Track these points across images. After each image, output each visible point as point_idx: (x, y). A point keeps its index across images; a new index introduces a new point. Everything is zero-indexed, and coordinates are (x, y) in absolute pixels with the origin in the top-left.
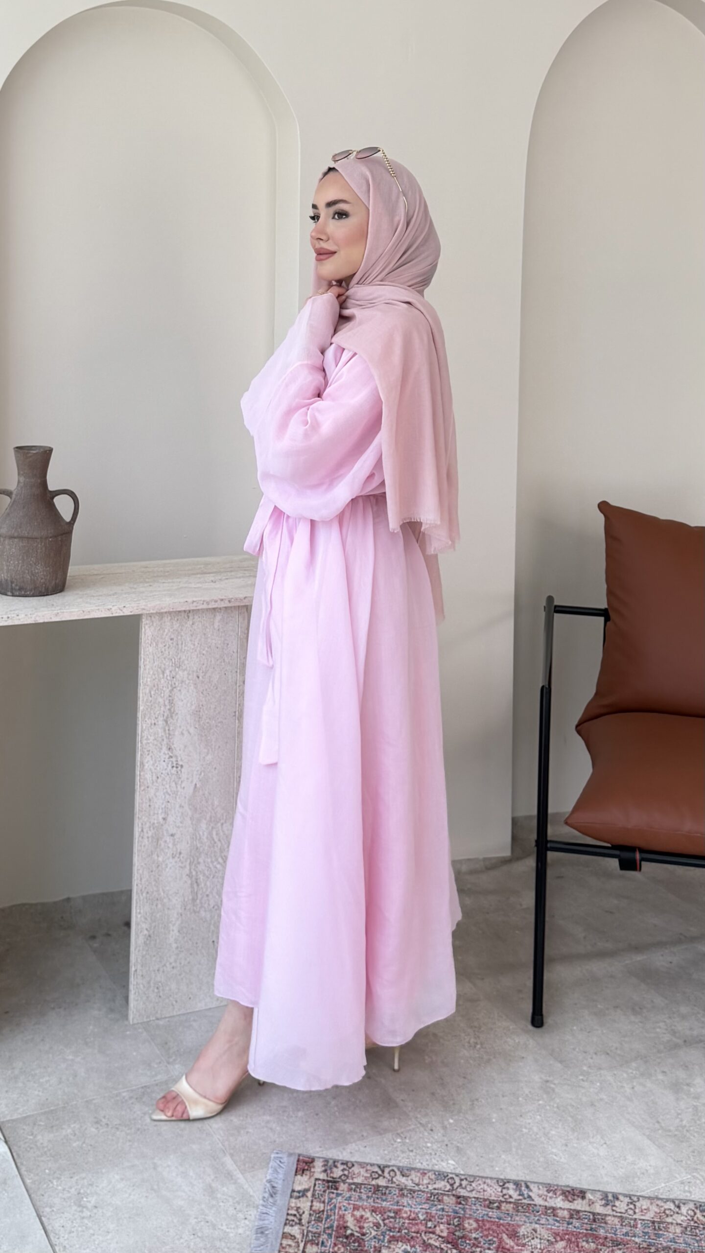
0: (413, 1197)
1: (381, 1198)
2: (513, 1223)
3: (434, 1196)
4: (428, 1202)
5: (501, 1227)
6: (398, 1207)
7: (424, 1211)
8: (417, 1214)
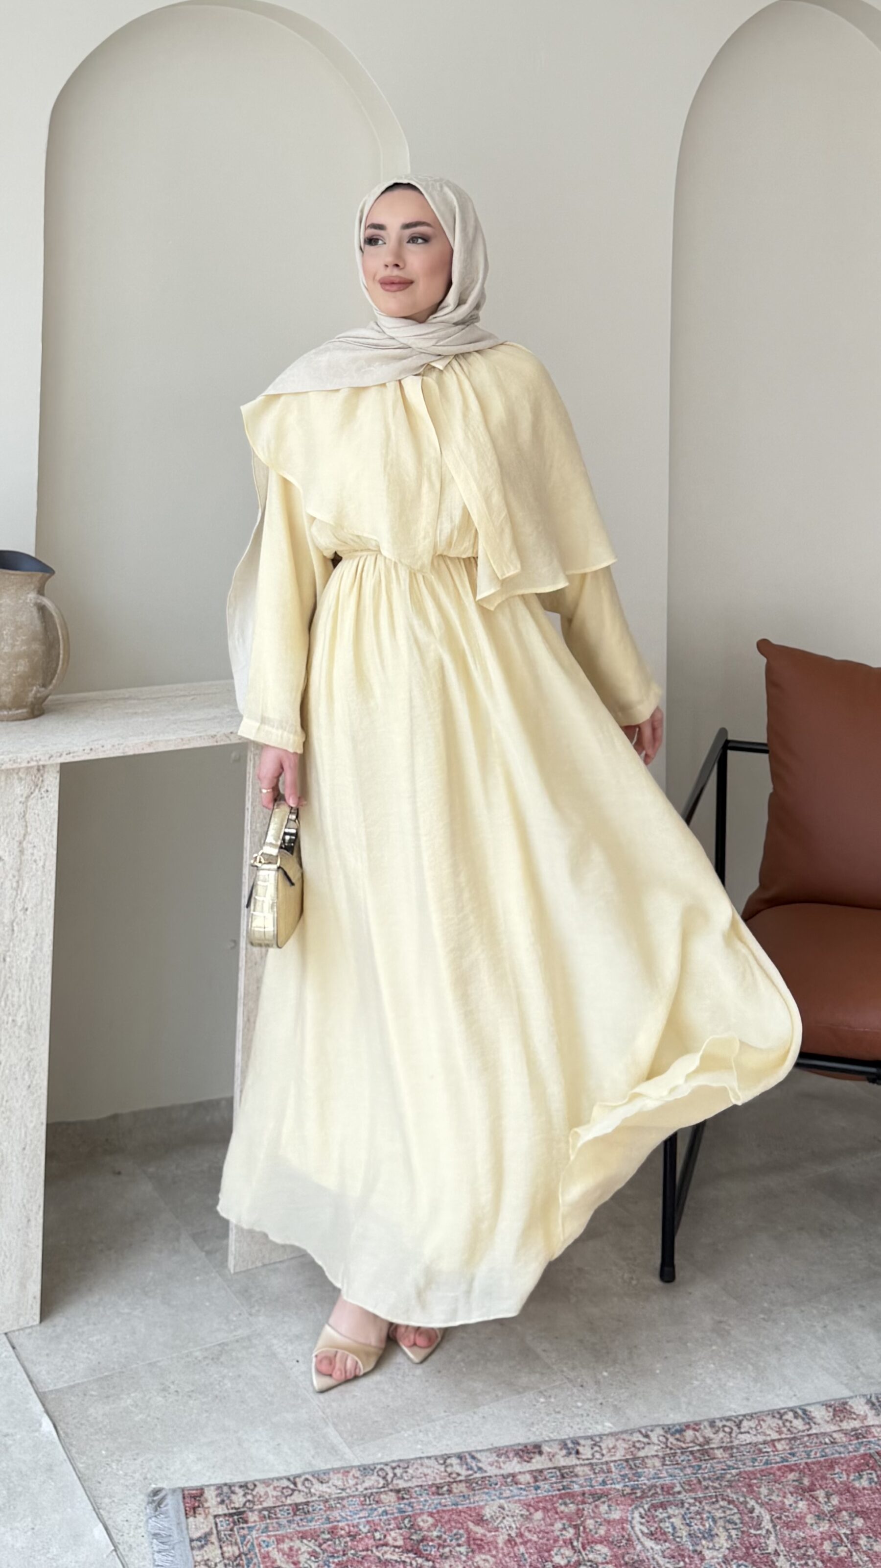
0: (344, 1506)
1: (306, 1518)
2: (472, 1506)
3: (369, 1497)
4: (365, 1507)
5: (463, 1514)
6: (331, 1525)
7: (364, 1520)
8: (357, 1526)
